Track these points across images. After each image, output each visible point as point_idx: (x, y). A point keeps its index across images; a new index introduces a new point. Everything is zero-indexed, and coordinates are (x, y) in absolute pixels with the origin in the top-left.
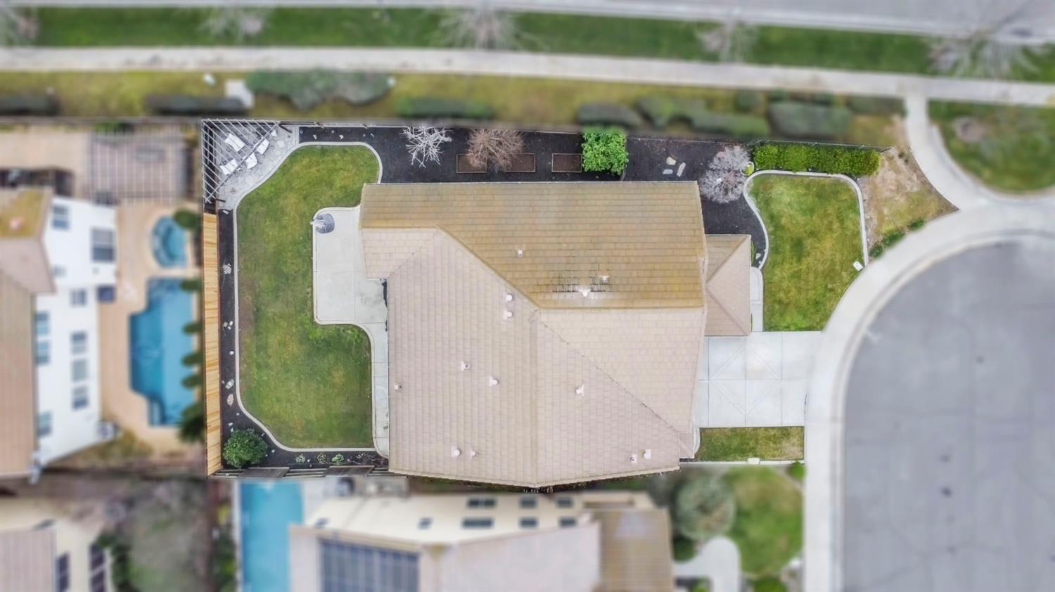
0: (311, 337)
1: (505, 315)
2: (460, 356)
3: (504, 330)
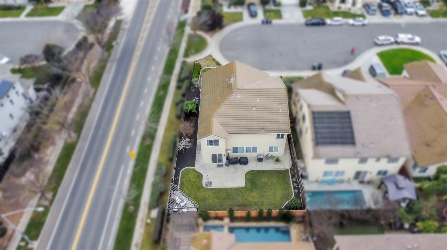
0: (250, 188)
1: (238, 96)
2: (251, 110)
3: (242, 97)
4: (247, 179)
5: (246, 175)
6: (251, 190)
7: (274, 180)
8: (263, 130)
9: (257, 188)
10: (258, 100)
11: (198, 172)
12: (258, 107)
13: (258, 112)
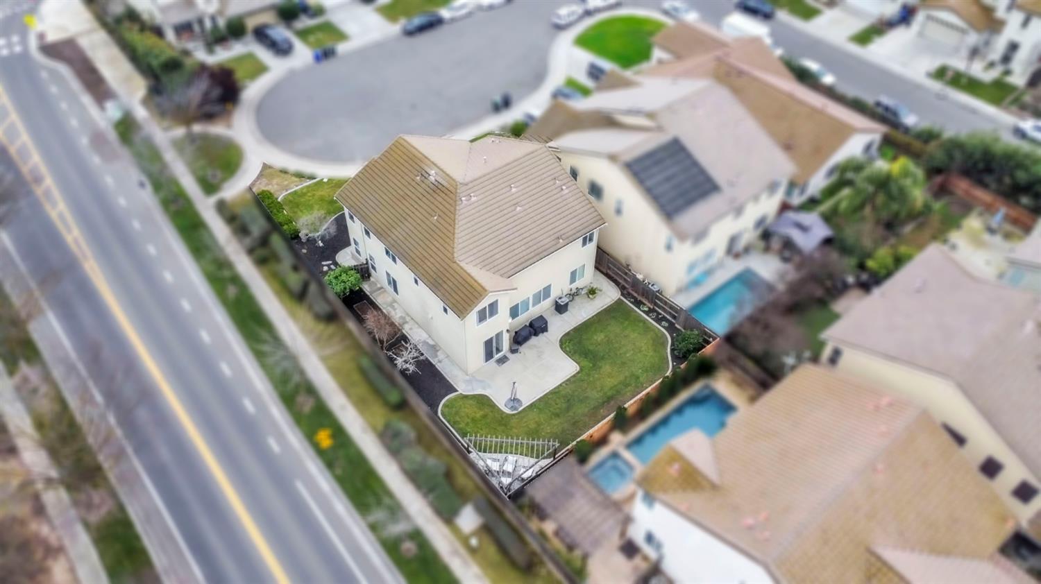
0: (591, 365)
1: (473, 199)
2: (514, 213)
3: (482, 196)
4: (571, 353)
5: (562, 348)
6: (595, 366)
7: (614, 328)
8: (561, 241)
9: (602, 358)
10: (514, 190)
11: (474, 397)
12: (523, 203)
13: (529, 211)
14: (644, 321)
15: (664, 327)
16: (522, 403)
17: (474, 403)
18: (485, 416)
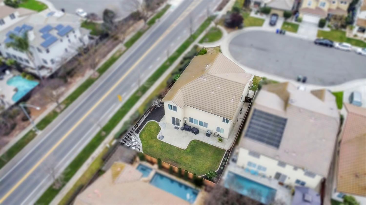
0: (189, 152)
1: (205, 80)
2: (210, 92)
3: (208, 81)
4: (191, 145)
5: (191, 141)
6: (188, 154)
8: (212, 111)
9: (194, 154)
10: (219, 87)
11: (159, 127)
12: (216, 92)
13: (215, 96)
14: (219, 161)
15: (220, 168)
16: (162, 139)
17: (156, 128)
18: (153, 132)
